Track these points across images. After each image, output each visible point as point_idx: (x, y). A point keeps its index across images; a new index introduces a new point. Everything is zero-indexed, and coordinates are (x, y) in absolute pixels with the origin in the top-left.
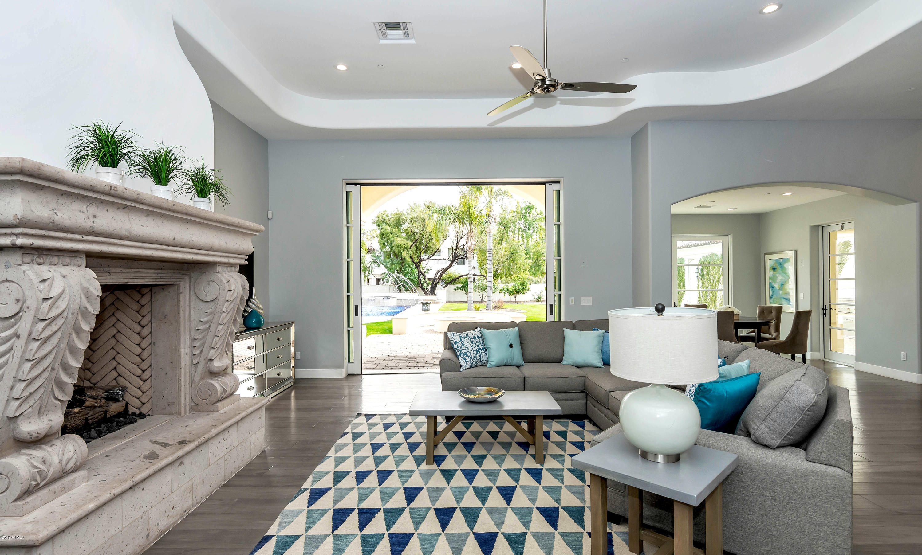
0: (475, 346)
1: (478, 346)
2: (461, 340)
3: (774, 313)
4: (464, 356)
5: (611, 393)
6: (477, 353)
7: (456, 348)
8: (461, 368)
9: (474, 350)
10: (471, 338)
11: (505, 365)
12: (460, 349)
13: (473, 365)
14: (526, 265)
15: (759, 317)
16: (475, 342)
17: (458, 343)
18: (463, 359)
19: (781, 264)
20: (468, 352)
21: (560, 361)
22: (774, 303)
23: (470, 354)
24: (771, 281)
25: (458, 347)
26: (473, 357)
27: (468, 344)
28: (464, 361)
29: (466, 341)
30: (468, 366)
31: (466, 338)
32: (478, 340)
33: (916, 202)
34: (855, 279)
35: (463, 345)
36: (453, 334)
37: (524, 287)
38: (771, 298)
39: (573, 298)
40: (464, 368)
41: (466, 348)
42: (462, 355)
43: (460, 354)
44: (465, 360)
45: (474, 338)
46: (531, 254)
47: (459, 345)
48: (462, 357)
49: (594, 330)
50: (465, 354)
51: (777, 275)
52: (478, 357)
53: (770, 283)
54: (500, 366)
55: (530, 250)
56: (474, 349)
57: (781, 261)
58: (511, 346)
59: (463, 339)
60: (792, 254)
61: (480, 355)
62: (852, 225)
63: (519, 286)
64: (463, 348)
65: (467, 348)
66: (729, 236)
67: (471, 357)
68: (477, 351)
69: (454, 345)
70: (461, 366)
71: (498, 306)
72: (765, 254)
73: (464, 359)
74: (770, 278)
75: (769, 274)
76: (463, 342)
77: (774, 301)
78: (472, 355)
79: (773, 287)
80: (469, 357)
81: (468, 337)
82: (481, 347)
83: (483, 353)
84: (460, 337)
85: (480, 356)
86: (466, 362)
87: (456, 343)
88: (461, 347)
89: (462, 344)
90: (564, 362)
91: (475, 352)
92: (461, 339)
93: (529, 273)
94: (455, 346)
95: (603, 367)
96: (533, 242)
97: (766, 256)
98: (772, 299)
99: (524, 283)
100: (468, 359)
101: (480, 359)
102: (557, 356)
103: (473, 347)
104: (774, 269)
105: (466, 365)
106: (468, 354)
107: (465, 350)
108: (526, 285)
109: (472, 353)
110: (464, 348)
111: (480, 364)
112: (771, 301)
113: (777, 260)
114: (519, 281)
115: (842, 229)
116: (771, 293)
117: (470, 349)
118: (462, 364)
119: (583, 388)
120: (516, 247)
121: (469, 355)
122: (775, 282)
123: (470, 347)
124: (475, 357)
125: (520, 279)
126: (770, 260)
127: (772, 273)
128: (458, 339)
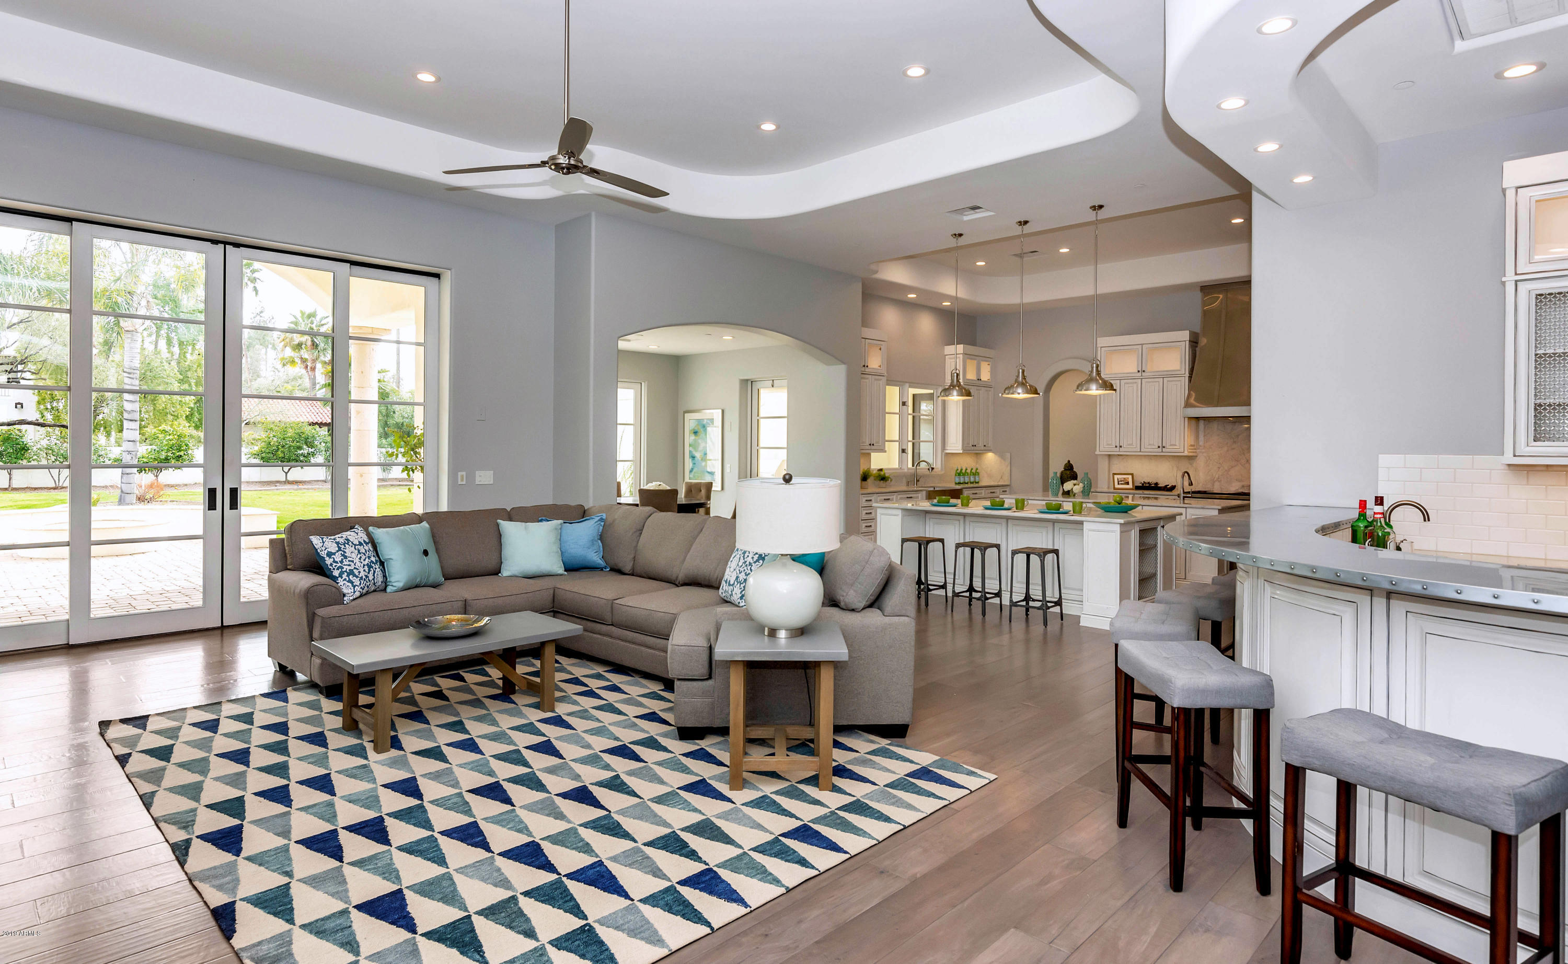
0: (364, 557)
1: (369, 557)
2: (340, 549)
3: (703, 492)
4: (348, 576)
5: (616, 602)
6: (369, 571)
7: (331, 565)
8: (345, 599)
9: (364, 565)
10: (355, 545)
11: (417, 586)
12: (340, 564)
13: (364, 591)
14: (179, 407)
15: (686, 497)
16: (364, 551)
17: (334, 554)
18: (348, 582)
19: (704, 427)
20: (355, 568)
21: (497, 572)
22: (694, 478)
23: (359, 572)
24: (691, 449)
25: (337, 562)
26: (364, 577)
27: (354, 555)
28: (350, 584)
29: (349, 550)
30: (357, 594)
31: (348, 544)
32: (367, 548)
33: (844, 363)
34: (787, 448)
35: (346, 557)
36: (322, 539)
37: (182, 453)
38: (691, 471)
39: (464, 473)
40: (351, 598)
41: (351, 563)
42: (344, 576)
43: (340, 576)
44: (352, 583)
45: (360, 544)
46: (193, 382)
47: (338, 557)
48: (345, 579)
49: (541, 521)
50: (351, 573)
51: (700, 441)
52: (371, 577)
53: (690, 452)
54: (409, 589)
55: (189, 374)
56: (363, 562)
57: (705, 422)
58: (426, 553)
59: (343, 546)
60: (717, 414)
61: (374, 572)
62: (785, 382)
63: (168, 451)
64: (345, 563)
65: (353, 561)
66: (643, 384)
67: (361, 578)
68: (370, 567)
69: (327, 559)
70: (344, 595)
71: (148, 497)
72: (685, 412)
73: (350, 581)
74: (690, 445)
75: (689, 438)
76: (345, 552)
77: (694, 476)
78: (362, 574)
79: (693, 457)
80: (357, 577)
81: (350, 543)
82: (373, 559)
83: (378, 570)
84: (338, 543)
85: (374, 575)
86: (354, 587)
87: (330, 554)
88: (342, 562)
89: (342, 555)
90: (505, 573)
91: (366, 568)
92: (338, 547)
93: (188, 424)
94: (329, 561)
95: (566, 573)
96: (195, 357)
97: (686, 415)
98: (693, 472)
99: (180, 446)
100: (357, 582)
101: (374, 579)
102: (491, 564)
103: (362, 561)
104: (695, 433)
105: (355, 592)
106: (356, 572)
107: (349, 565)
108: (186, 450)
109: (361, 570)
110: (348, 563)
111: (373, 589)
112: (691, 476)
113: (699, 421)
114: (165, 440)
115: (773, 386)
116: (691, 465)
117: (358, 564)
118: (345, 591)
119: (552, 606)
120: (155, 364)
121: (357, 574)
122: (696, 451)
123: (357, 560)
124: (367, 576)
125: (171, 437)
126: (690, 421)
127: (693, 437)
128: (333, 548)
